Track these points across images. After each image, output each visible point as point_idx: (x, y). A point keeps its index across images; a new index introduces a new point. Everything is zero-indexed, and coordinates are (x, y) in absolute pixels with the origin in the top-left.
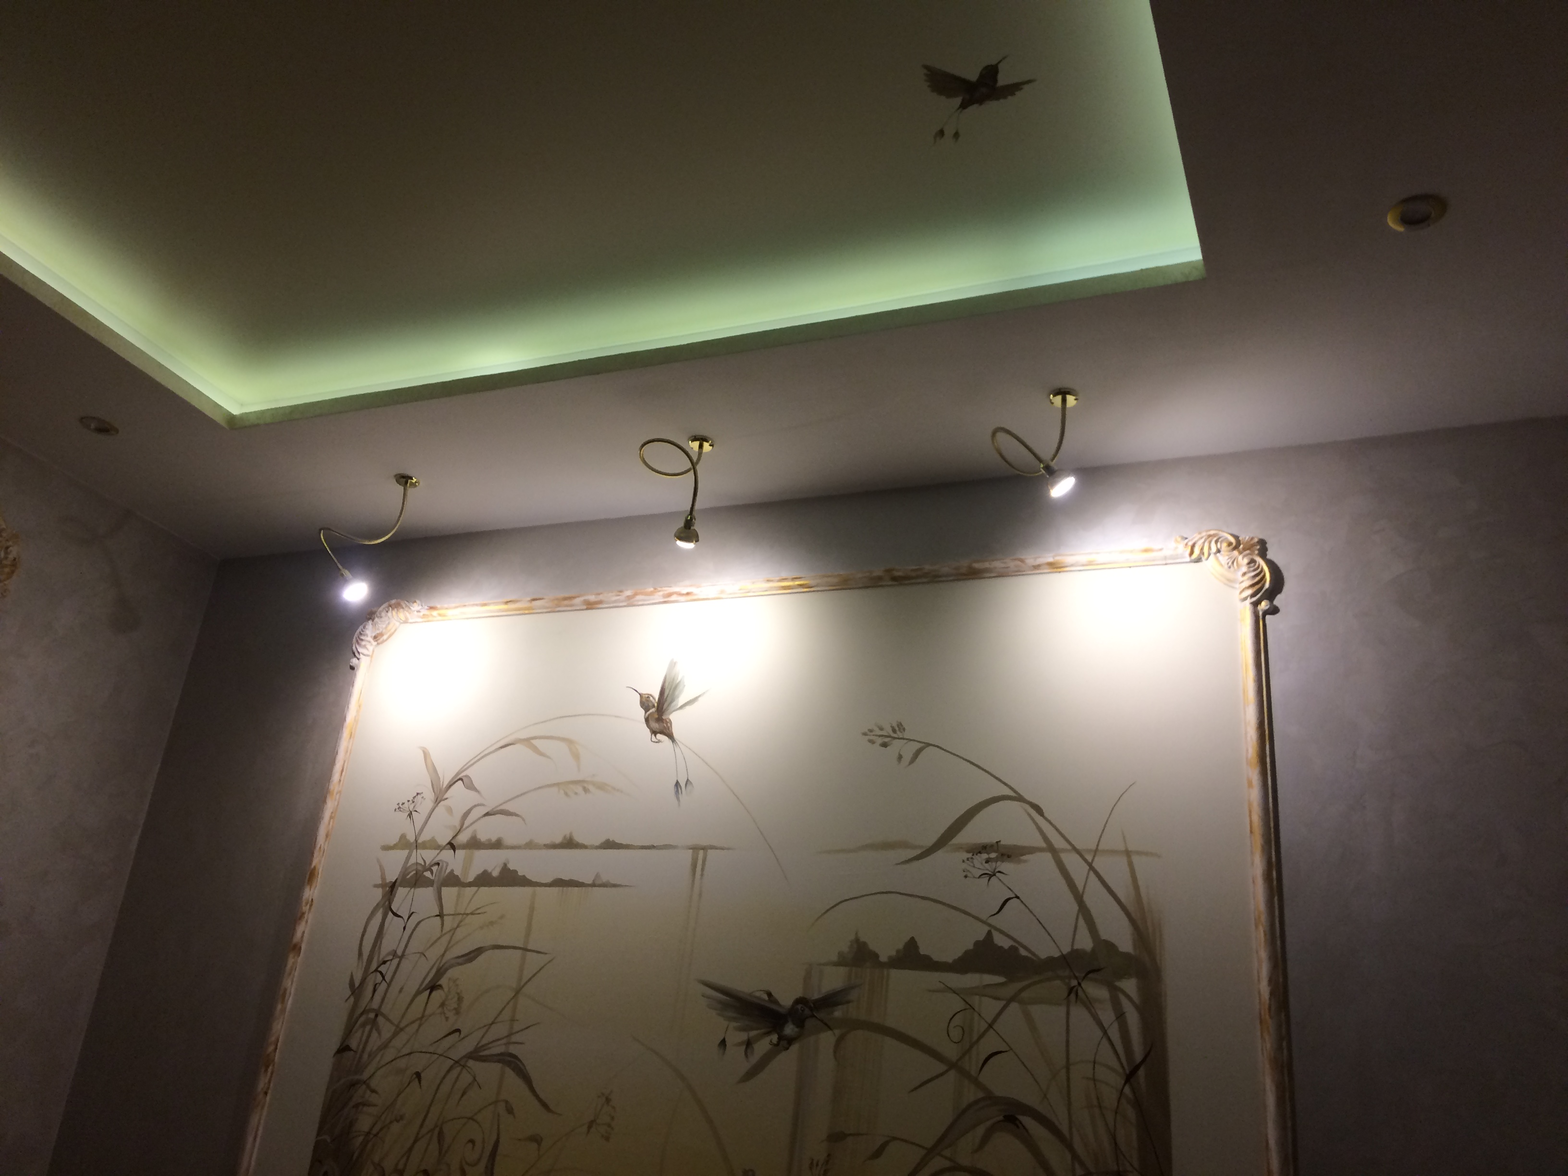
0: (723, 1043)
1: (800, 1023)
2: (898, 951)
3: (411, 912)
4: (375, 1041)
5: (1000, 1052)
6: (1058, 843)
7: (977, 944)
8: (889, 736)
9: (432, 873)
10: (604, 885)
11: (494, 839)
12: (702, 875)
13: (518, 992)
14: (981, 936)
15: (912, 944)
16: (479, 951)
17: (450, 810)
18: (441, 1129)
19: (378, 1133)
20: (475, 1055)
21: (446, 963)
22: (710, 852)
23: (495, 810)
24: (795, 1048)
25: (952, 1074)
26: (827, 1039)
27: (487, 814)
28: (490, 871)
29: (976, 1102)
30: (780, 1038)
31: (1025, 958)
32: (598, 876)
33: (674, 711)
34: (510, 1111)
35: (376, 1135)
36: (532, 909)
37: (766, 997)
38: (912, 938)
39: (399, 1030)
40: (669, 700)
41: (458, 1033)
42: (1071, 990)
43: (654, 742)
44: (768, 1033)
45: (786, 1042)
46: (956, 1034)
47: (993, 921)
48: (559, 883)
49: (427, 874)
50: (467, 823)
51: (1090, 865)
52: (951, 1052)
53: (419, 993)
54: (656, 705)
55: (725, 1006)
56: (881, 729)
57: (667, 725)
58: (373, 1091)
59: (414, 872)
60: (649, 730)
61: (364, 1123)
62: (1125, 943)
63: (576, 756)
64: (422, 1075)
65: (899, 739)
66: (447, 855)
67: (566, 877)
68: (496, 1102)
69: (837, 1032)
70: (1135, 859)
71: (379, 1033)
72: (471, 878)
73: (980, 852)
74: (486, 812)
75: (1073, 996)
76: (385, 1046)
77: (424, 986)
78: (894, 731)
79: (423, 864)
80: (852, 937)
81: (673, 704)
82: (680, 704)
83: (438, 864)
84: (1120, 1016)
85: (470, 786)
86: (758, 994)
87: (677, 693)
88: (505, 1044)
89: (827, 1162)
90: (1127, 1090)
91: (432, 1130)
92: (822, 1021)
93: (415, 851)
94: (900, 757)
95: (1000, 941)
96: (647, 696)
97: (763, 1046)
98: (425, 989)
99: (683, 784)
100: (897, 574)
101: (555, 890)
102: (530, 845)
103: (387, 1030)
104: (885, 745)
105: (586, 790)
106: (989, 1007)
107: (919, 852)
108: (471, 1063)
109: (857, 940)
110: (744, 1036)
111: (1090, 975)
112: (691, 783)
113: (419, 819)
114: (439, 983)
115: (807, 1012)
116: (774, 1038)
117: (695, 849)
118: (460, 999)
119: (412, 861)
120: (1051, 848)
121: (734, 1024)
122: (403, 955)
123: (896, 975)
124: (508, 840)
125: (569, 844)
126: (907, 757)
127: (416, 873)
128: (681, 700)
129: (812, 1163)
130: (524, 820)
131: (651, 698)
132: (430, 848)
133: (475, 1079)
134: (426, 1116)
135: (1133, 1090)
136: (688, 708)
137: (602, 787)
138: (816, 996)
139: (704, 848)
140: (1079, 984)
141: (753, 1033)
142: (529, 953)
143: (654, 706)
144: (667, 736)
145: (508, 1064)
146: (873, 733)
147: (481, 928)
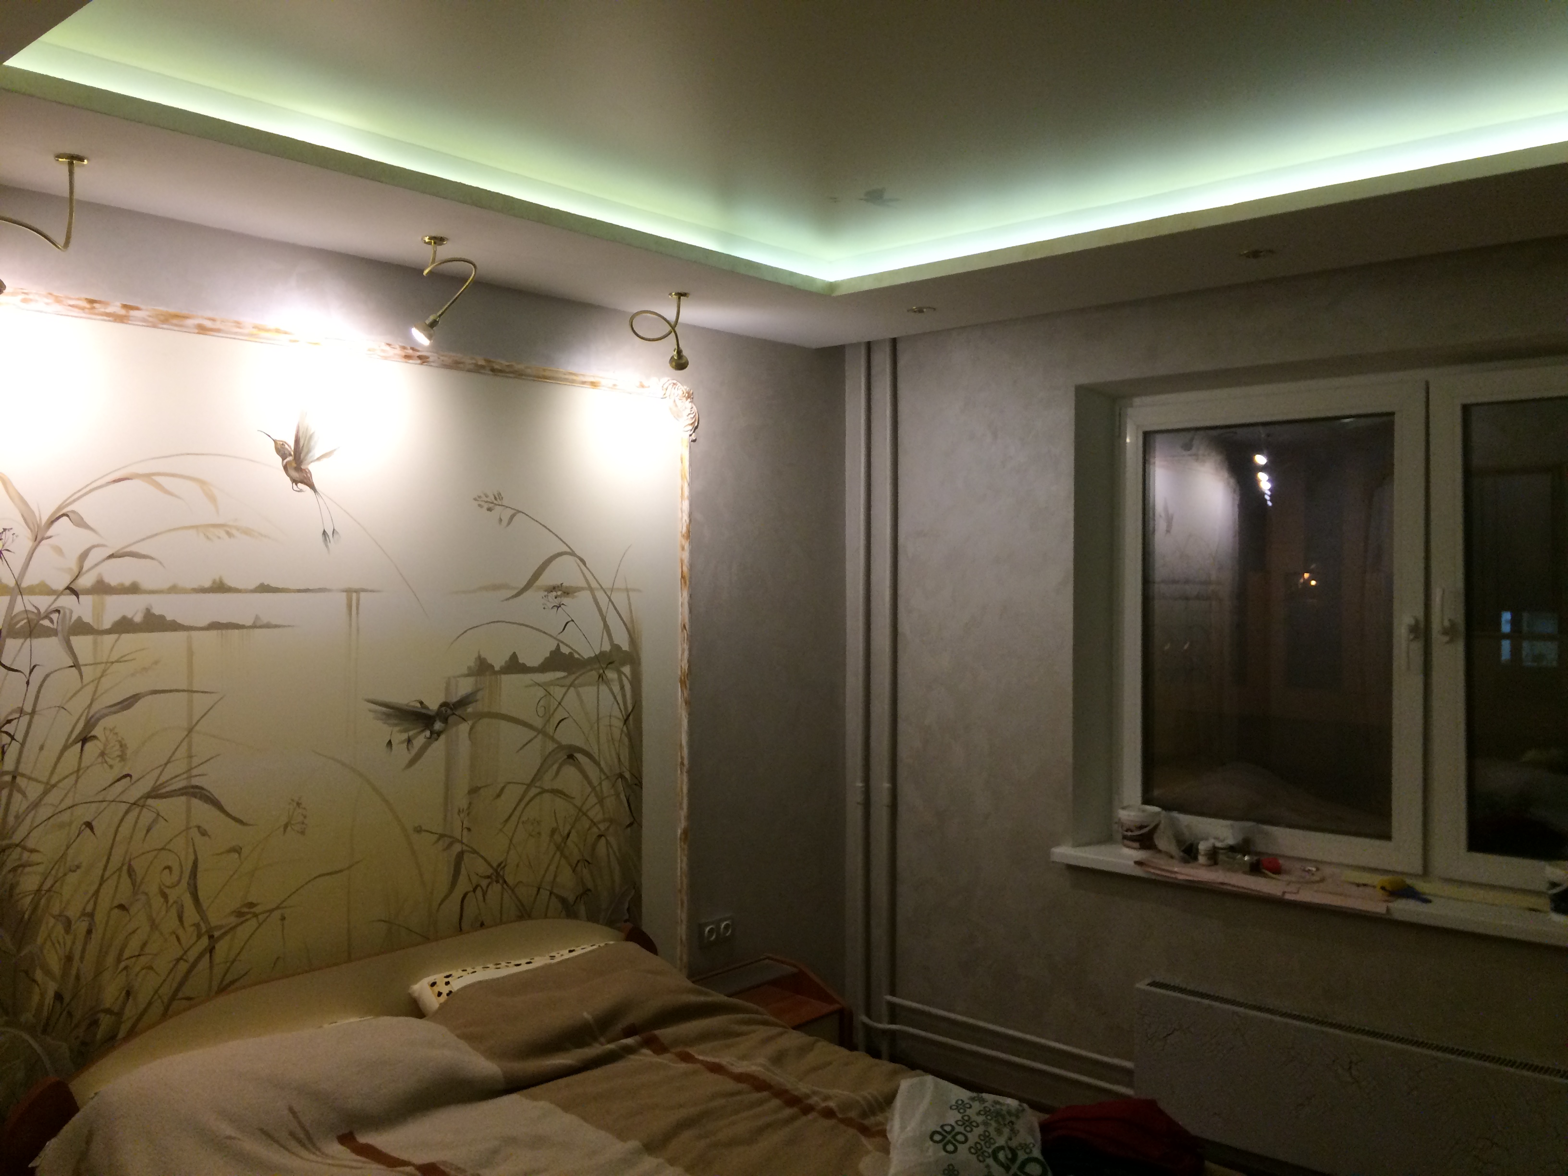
0: (390, 743)
1: (445, 720)
2: (506, 662)
3: (32, 666)
4: (19, 804)
5: (565, 718)
6: (594, 584)
7: (552, 653)
8: (492, 503)
9: (52, 621)
10: (268, 626)
11: (127, 582)
12: (358, 613)
13: (190, 730)
14: (553, 648)
15: (514, 656)
16: (135, 698)
17: (59, 550)
18: (130, 866)
19: (52, 886)
20: (154, 794)
21: (96, 713)
22: (362, 594)
23: (121, 552)
24: (443, 737)
25: (540, 736)
26: (464, 727)
27: (112, 556)
28: (130, 616)
29: (553, 751)
30: (432, 733)
31: (578, 659)
32: (257, 618)
33: (312, 462)
34: (204, 833)
35: (49, 890)
36: (190, 653)
37: (419, 705)
38: (514, 653)
39: (49, 788)
40: (305, 450)
41: (128, 778)
42: (600, 676)
43: (296, 491)
44: (423, 731)
45: (436, 735)
46: (541, 711)
47: (560, 637)
48: (215, 626)
49: (46, 623)
50: (87, 564)
51: (609, 598)
52: (538, 723)
53: (65, 748)
54: (292, 453)
55: (388, 716)
56: (487, 496)
57: (307, 475)
58: (32, 851)
59: (25, 621)
60: (289, 478)
61: (29, 882)
62: (625, 647)
63: (212, 499)
64: (94, 823)
65: (499, 505)
66: (68, 601)
67: (224, 620)
68: (188, 828)
69: (470, 722)
70: (631, 594)
71: (24, 794)
72: (107, 625)
73: (552, 591)
74: (111, 553)
75: (601, 679)
76: (36, 805)
77: (71, 740)
78: (496, 499)
79: (36, 611)
80: (477, 655)
81: (310, 455)
82: (317, 456)
83: (58, 611)
84: (622, 688)
85: (80, 523)
86: (412, 704)
87: (312, 443)
88: (187, 778)
89: (469, 808)
90: (625, 729)
91: (120, 869)
92: (460, 717)
93: (19, 597)
94: (501, 520)
95: (565, 650)
96: (281, 443)
97: (420, 740)
98: (75, 742)
99: (330, 532)
100: (497, 367)
101: (213, 633)
102: (174, 589)
103: (33, 791)
104: (489, 509)
105: (229, 534)
106: (558, 692)
107: (515, 592)
108: (150, 802)
109: (479, 657)
110: (405, 736)
111: (609, 666)
112: (337, 532)
113: (16, 559)
114: (93, 733)
115: (449, 711)
116: (428, 733)
117: (349, 591)
118: (123, 746)
119: (19, 607)
120: (591, 589)
121: (397, 729)
122: (33, 712)
123: (505, 678)
124: (145, 584)
125: (220, 588)
126: (505, 520)
127: (29, 622)
128: (316, 452)
129: (459, 811)
130: (160, 563)
131: (286, 446)
132: (41, 593)
133: (158, 814)
134: (109, 859)
135: (627, 729)
136: (324, 460)
137: (247, 532)
138: (454, 699)
139: (357, 591)
140: (604, 672)
141: (411, 733)
142: (195, 695)
143: (290, 455)
144: (309, 487)
145: (194, 795)
146: (482, 499)
147: (133, 675)
